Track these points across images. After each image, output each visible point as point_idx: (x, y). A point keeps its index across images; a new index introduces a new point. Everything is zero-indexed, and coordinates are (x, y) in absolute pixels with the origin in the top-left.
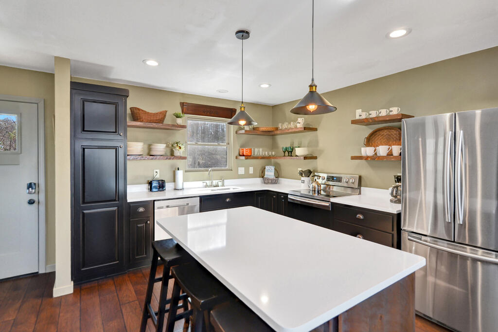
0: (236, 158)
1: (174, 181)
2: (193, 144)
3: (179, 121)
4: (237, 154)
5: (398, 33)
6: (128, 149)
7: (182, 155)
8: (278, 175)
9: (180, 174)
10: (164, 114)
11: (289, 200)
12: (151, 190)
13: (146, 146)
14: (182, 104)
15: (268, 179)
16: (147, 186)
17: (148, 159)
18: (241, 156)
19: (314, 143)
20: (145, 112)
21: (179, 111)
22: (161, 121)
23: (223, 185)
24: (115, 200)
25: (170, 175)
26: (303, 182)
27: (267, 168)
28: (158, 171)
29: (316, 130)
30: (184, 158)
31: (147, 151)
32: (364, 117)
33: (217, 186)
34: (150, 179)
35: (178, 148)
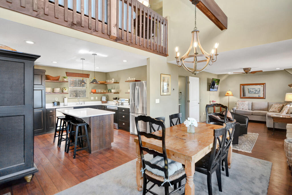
0: (90, 93)
1: (64, 102)
2: (71, 88)
3: (65, 80)
4: (91, 92)
5: (125, 61)
6: (46, 90)
7: (67, 92)
8: (107, 100)
9: (66, 100)
10: (59, 77)
11: (107, 108)
12: (54, 105)
13: (52, 89)
14: (67, 73)
15: (103, 101)
16: (52, 104)
17: (53, 94)
18: (92, 92)
19: (118, 88)
20: (52, 77)
21: (65, 75)
22: (58, 80)
23: (84, 104)
24: (41, 108)
25: (62, 100)
26: (114, 102)
27: (103, 97)
28: (57, 98)
29: (119, 83)
30: (68, 93)
31: (52, 91)
32: (130, 80)
33: (82, 104)
34: (54, 102)
35: (65, 90)
